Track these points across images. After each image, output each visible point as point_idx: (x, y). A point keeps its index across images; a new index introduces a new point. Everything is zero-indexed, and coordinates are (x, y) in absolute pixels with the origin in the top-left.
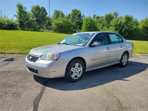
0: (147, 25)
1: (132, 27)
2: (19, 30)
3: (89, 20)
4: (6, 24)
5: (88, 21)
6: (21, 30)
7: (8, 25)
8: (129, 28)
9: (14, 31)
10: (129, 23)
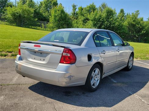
0: (133, 21)
1: (114, 24)
3: (59, 11)
8: (110, 24)
10: (111, 18)
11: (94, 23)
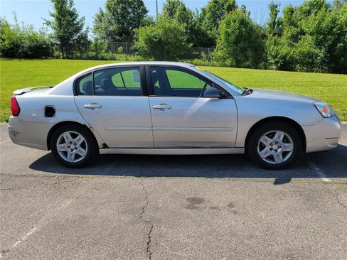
2: (58, 57)
3: (235, 22)
4: (27, 44)
5: (232, 24)
6: (63, 58)
7: (30, 48)
9: (47, 60)
11: (317, 39)
